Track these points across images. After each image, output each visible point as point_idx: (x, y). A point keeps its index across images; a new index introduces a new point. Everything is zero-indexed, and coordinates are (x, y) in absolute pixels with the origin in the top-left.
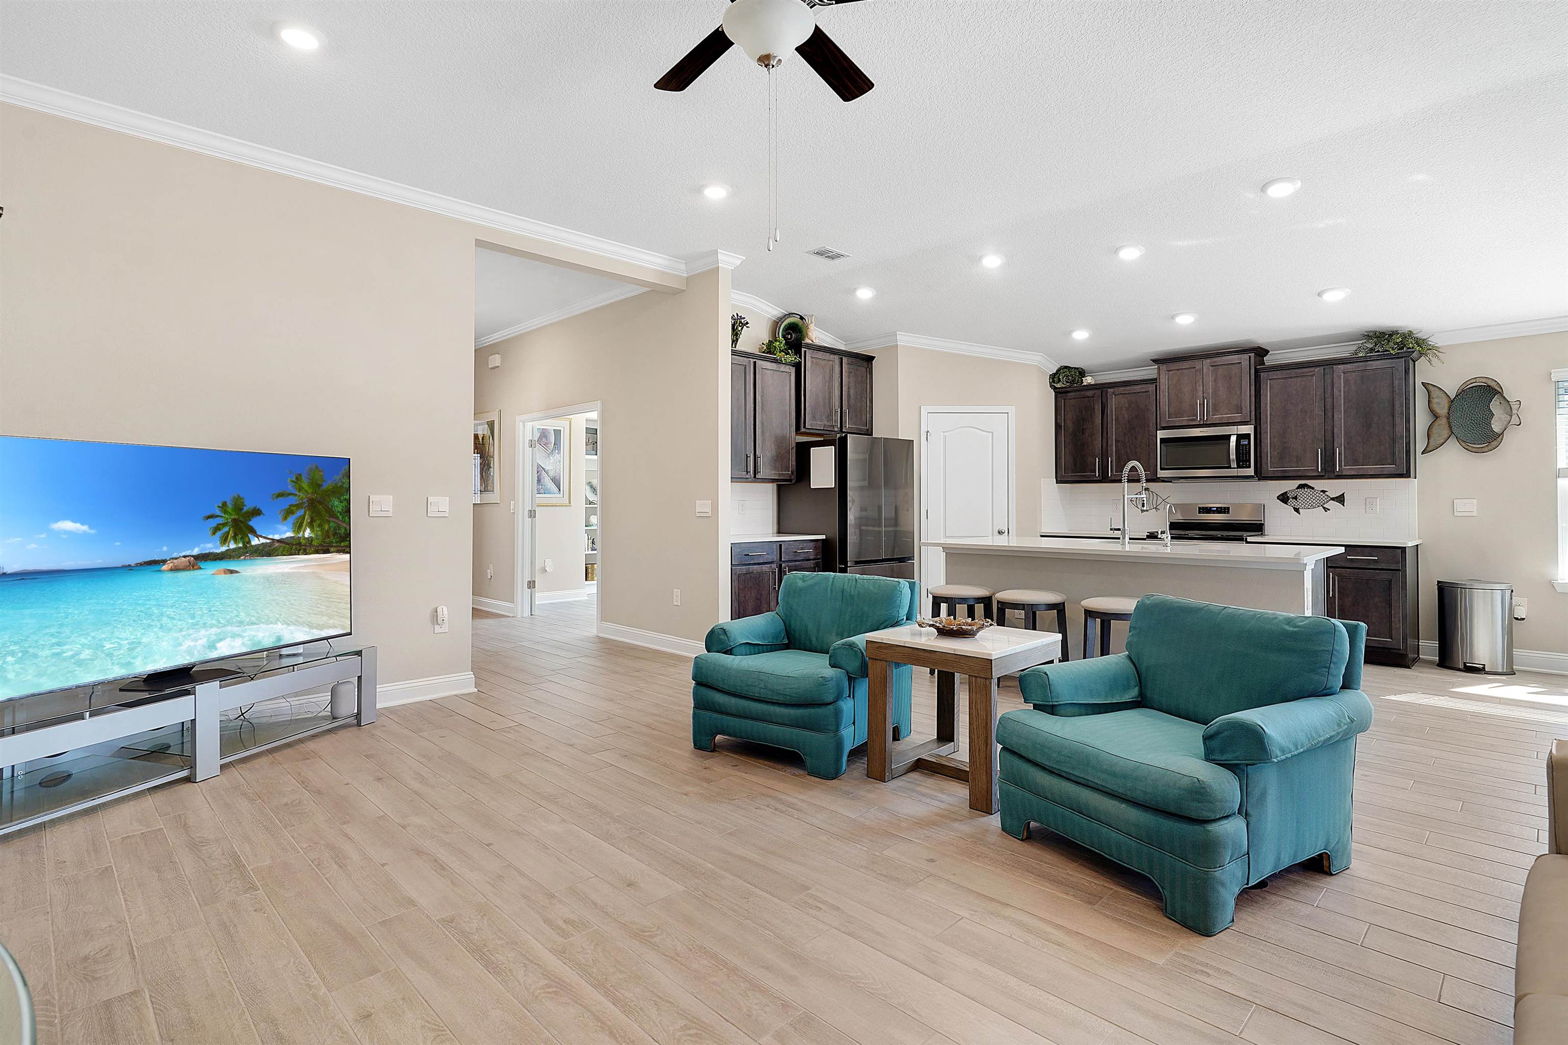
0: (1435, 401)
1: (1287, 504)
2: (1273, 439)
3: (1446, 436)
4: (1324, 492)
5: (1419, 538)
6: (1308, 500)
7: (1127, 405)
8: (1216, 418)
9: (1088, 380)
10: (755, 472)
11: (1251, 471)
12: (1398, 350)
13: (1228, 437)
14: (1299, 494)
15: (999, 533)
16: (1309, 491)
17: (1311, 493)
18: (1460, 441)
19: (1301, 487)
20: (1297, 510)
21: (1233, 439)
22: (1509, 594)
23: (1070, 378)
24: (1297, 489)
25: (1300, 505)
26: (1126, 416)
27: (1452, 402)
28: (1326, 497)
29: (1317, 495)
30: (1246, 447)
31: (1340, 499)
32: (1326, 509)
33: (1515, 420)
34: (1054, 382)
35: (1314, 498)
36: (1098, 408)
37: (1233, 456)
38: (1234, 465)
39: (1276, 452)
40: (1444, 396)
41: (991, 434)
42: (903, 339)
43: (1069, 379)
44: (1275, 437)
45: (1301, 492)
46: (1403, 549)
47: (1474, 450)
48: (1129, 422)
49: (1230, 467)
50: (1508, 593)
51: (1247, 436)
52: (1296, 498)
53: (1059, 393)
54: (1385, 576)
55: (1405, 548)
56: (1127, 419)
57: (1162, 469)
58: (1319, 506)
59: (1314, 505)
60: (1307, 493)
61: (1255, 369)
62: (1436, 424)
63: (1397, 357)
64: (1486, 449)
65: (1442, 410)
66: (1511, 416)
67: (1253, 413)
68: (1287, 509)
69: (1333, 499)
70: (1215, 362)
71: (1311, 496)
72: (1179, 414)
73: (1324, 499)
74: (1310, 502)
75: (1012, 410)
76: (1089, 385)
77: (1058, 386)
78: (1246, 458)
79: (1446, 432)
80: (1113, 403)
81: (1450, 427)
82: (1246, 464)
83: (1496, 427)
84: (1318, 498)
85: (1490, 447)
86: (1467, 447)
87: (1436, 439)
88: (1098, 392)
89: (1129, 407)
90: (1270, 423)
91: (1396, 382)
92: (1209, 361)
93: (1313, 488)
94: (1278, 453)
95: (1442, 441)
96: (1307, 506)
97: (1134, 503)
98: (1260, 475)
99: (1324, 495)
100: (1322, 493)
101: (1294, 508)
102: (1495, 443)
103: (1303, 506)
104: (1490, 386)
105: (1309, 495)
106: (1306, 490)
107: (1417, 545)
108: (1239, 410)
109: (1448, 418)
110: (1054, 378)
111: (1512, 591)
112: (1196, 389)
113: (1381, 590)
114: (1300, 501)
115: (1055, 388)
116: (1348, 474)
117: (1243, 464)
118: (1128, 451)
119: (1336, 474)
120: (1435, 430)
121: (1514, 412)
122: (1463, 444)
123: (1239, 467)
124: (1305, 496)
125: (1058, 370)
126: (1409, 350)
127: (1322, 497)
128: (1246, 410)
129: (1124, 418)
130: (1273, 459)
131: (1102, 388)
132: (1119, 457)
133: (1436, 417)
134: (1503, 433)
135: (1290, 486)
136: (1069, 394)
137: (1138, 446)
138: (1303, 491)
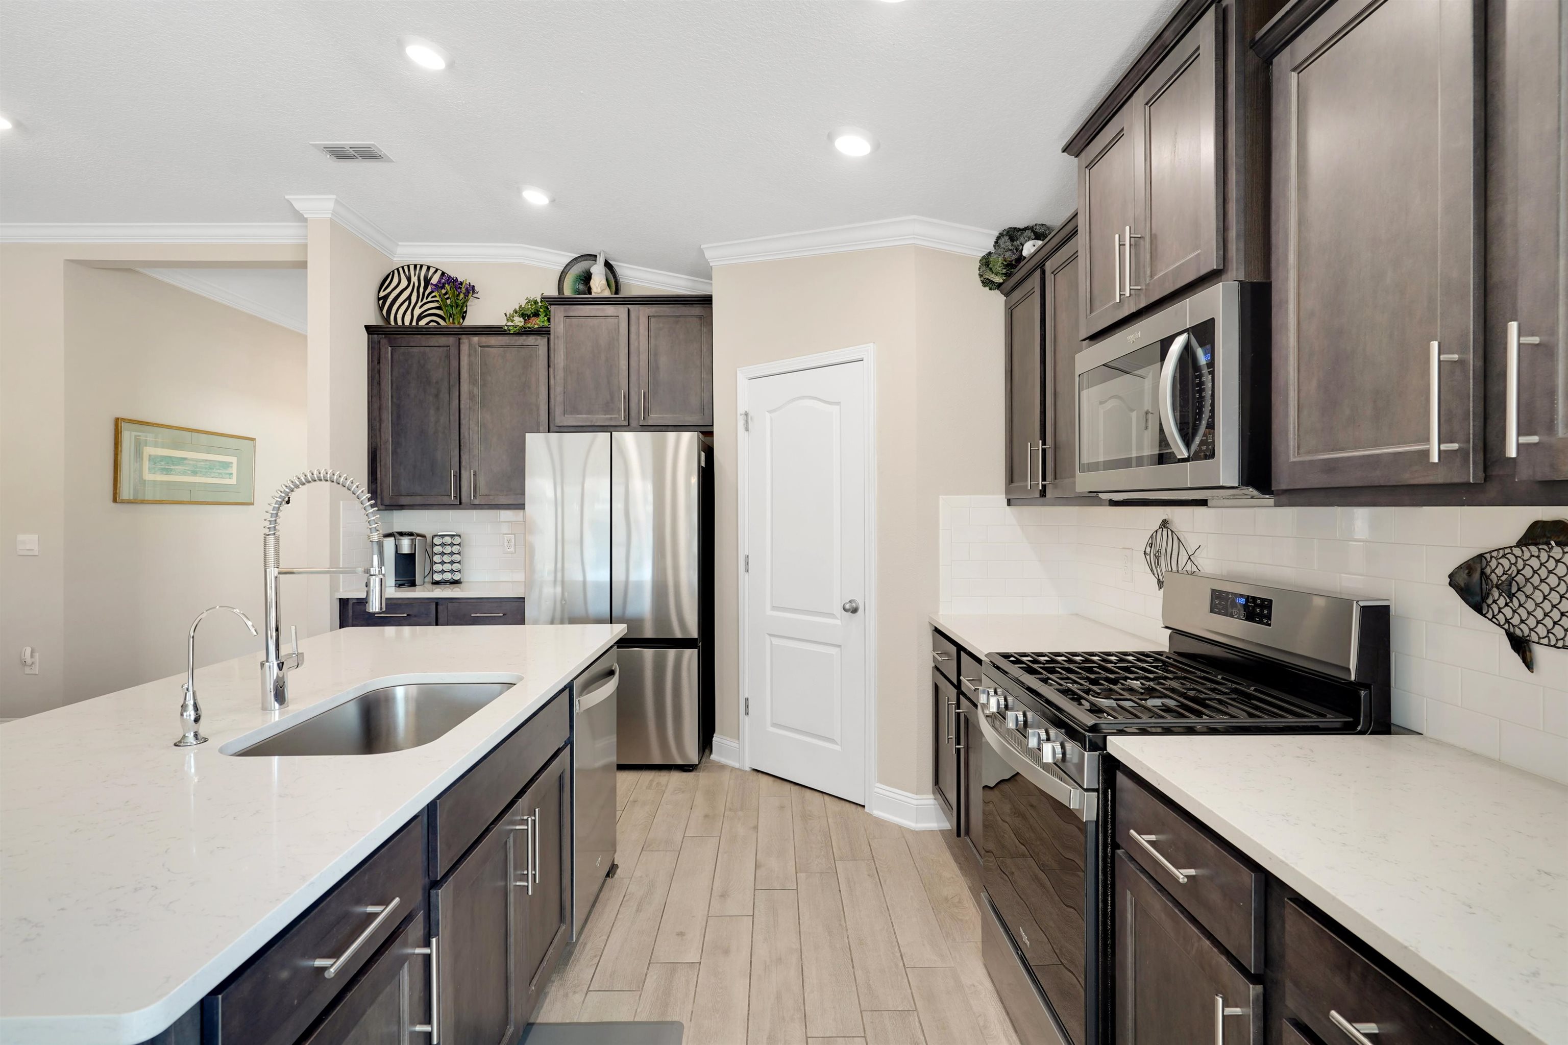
1: (1483, 613)
2: (1304, 326)
19: (1538, 534)
20: (1521, 647)
24: (1520, 545)
41: (839, 408)
52: (1513, 588)
60: (1562, 569)
68: (1485, 638)
75: (868, 351)
80: (1051, 297)
96: (1560, 632)
101: (1509, 635)
103: (1544, 632)
106: (1557, 552)
114: (1532, 606)
124: (1554, 580)
135: (1494, 529)
138: (1544, 556)
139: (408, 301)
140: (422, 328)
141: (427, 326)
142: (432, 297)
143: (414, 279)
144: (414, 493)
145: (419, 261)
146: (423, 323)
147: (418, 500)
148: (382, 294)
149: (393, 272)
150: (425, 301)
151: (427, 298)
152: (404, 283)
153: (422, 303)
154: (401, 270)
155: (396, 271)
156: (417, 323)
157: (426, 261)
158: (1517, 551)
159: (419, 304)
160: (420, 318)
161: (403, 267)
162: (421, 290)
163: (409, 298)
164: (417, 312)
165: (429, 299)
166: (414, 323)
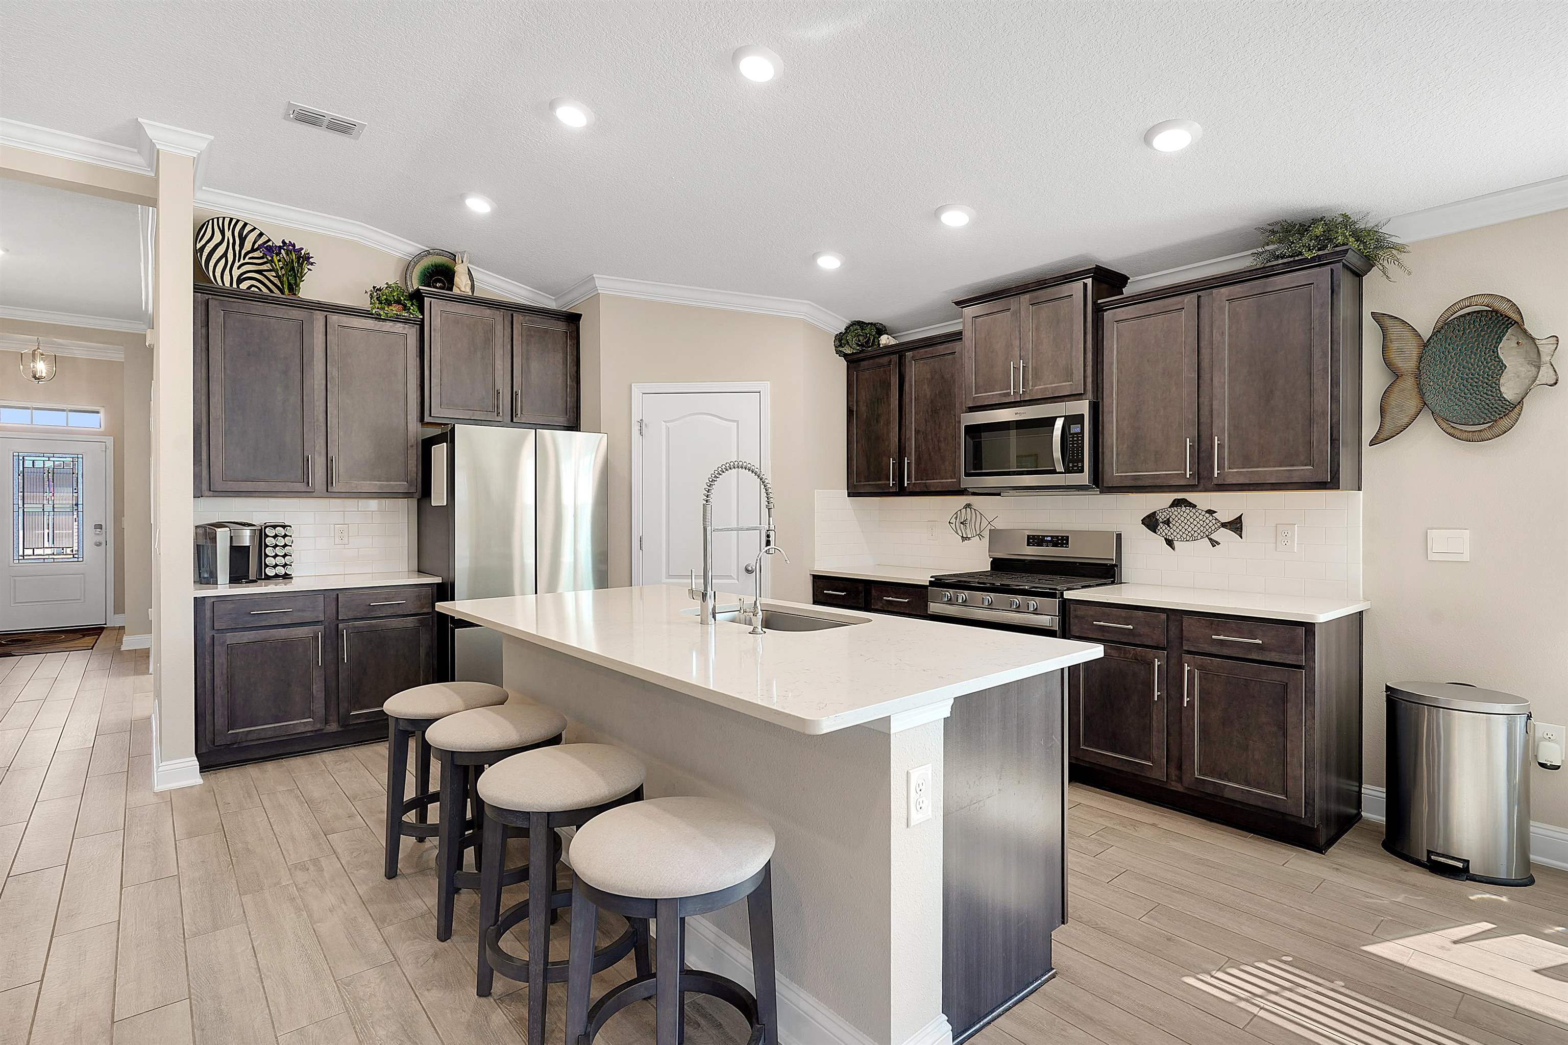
0: (1394, 346)
1: (1155, 532)
2: (1120, 423)
3: (1413, 411)
4: (1210, 512)
5: (1366, 599)
6: (1186, 527)
7: (929, 376)
8: (1038, 390)
9: (885, 340)
10: (329, 482)
11: (1084, 478)
12: (1319, 250)
13: (1051, 421)
14: (1173, 517)
15: (747, 571)
16: (1188, 511)
17: (1191, 514)
18: (1439, 420)
19: (1177, 503)
20: (1170, 543)
21: (1059, 423)
22: (1523, 724)
23: (861, 338)
24: (1169, 507)
25: (1175, 534)
26: (928, 394)
27: (1425, 345)
28: (1214, 521)
29: (1201, 517)
30: (1078, 437)
31: (1236, 525)
32: (1214, 543)
33: (1545, 375)
34: (841, 345)
35: (1195, 523)
36: (895, 381)
37: (1057, 454)
38: (1060, 468)
39: (1125, 446)
40: (1408, 334)
41: (736, 424)
42: (605, 285)
43: (859, 341)
44: (1124, 419)
45: (1176, 513)
46: (1309, 628)
47: (1465, 435)
48: (932, 402)
49: (1054, 472)
50: (1521, 721)
51: (1079, 419)
52: (1167, 522)
53: (852, 362)
54: (1276, 675)
55: (1314, 624)
56: (928, 397)
57: (967, 475)
58: (1202, 537)
59: (1196, 534)
60: (1185, 515)
61: (1094, 303)
62: (1396, 389)
63: (1318, 262)
64: (1488, 434)
65: (1407, 362)
66: (1539, 368)
67: (1089, 380)
68: (1156, 541)
69: (1224, 525)
70: (1036, 298)
71: (1192, 520)
72: (989, 385)
73: (1211, 524)
74: (1190, 529)
75: (765, 387)
76: (886, 347)
77: (848, 350)
78: (1078, 456)
79: (1413, 404)
80: (913, 371)
81: (1421, 394)
82: (1077, 466)
83: (1509, 389)
84: (1201, 522)
85: (1496, 430)
86: (1452, 431)
87: (1398, 417)
88: (895, 358)
89: (932, 378)
90: (1118, 395)
91: (1316, 311)
92: (1027, 296)
93: (1194, 506)
94: (1128, 447)
95: (1406, 420)
96: (1184, 536)
97: (953, 526)
98: (1099, 482)
99: (1211, 518)
100: (1207, 515)
101: (1165, 539)
102: (1505, 422)
103: (1179, 536)
104: (1497, 312)
105: (1188, 517)
106: (1184, 509)
107: (1361, 613)
108: (1068, 375)
109: (1418, 377)
110: (840, 340)
111: (1529, 717)
112: (1012, 345)
113: (1271, 702)
114: (1175, 528)
115: (845, 356)
116: (1234, 482)
117: (1074, 466)
118: (931, 447)
119: (1215, 482)
120: (1394, 400)
121: (1545, 358)
122: (1444, 425)
123: (1068, 471)
124: (1182, 519)
125: (847, 328)
126: (1338, 249)
127: (1207, 521)
128: (1078, 375)
129: (925, 396)
130: (1120, 457)
131: (900, 351)
132: (919, 455)
133: (1396, 374)
134: (1520, 402)
135: (1160, 502)
136: (863, 363)
137: (942, 439)
138: (1179, 511)
139: (224, 259)
140: (242, 291)
141: (248, 291)
142: (250, 258)
143: (228, 234)
144: (255, 478)
145: (236, 215)
146: (244, 286)
147: (262, 486)
148: (199, 246)
149: (208, 221)
150: (242, 261)
151: (244, 259)
152: (218, 237)
153: (240, 263)
154: (215, 220)
155: (211, 221)
156: (238, 287)
157: (244, 217)
158: (1169, 509)
159: (237, 264)
160: (240, 281)
161: (218, 218)
162: (237, 248)
163: (225, 255)
164: (236, 273)
165: (247, 260)
166: (235, 285)
